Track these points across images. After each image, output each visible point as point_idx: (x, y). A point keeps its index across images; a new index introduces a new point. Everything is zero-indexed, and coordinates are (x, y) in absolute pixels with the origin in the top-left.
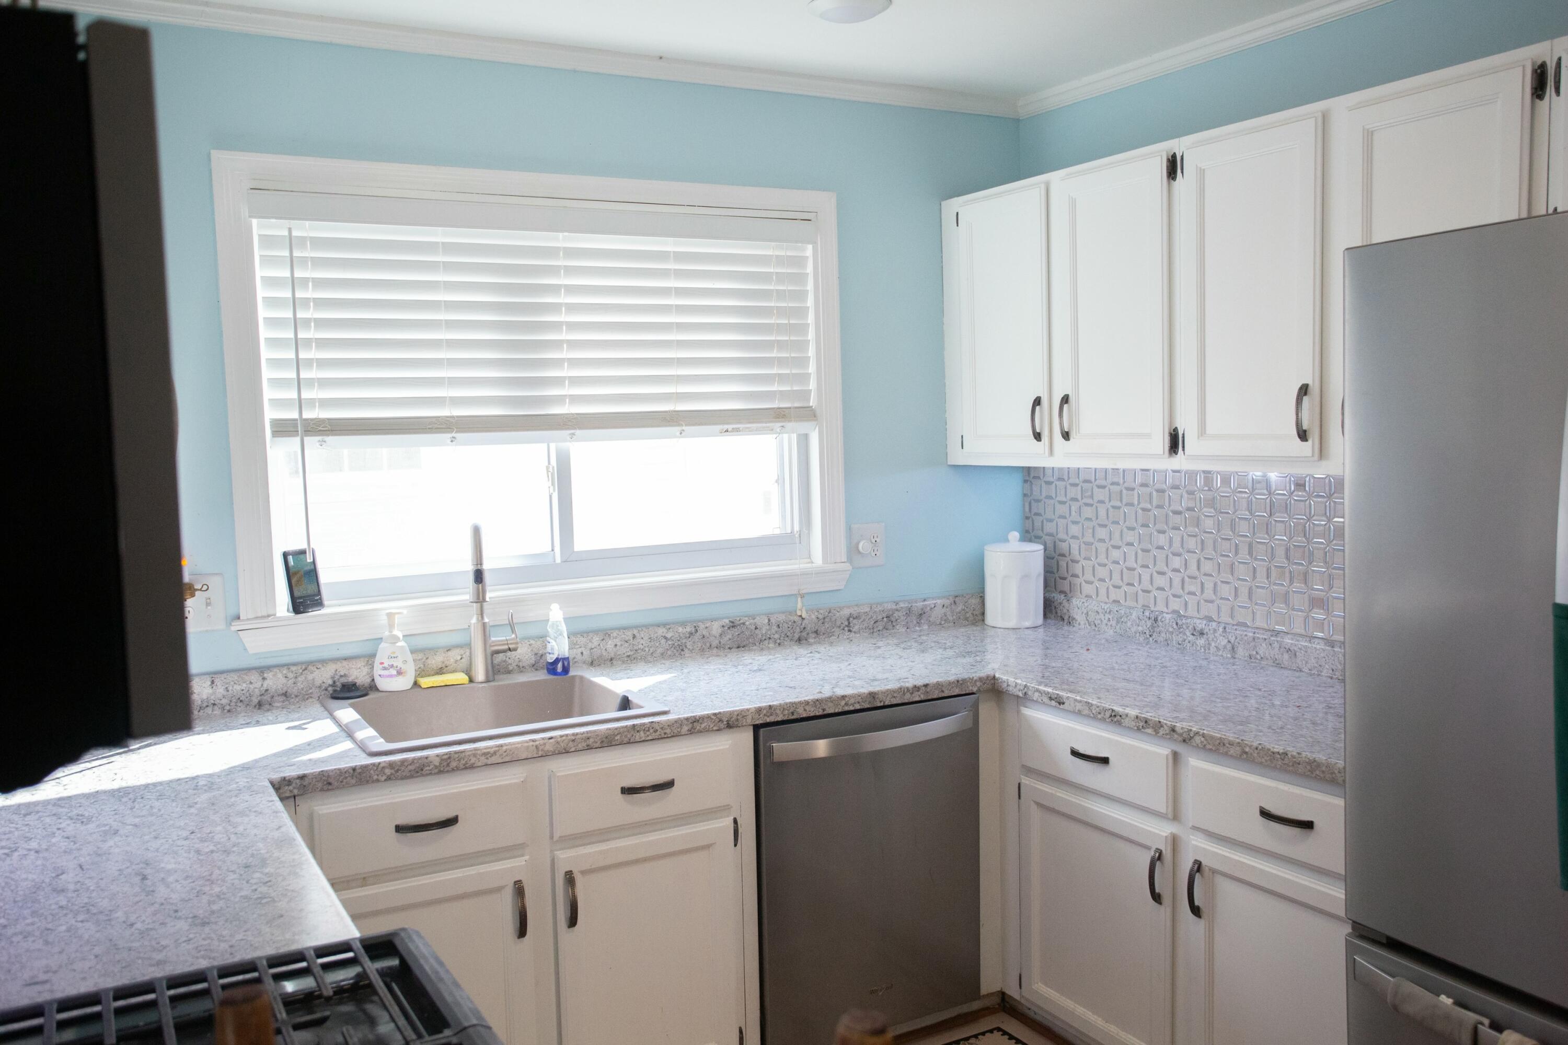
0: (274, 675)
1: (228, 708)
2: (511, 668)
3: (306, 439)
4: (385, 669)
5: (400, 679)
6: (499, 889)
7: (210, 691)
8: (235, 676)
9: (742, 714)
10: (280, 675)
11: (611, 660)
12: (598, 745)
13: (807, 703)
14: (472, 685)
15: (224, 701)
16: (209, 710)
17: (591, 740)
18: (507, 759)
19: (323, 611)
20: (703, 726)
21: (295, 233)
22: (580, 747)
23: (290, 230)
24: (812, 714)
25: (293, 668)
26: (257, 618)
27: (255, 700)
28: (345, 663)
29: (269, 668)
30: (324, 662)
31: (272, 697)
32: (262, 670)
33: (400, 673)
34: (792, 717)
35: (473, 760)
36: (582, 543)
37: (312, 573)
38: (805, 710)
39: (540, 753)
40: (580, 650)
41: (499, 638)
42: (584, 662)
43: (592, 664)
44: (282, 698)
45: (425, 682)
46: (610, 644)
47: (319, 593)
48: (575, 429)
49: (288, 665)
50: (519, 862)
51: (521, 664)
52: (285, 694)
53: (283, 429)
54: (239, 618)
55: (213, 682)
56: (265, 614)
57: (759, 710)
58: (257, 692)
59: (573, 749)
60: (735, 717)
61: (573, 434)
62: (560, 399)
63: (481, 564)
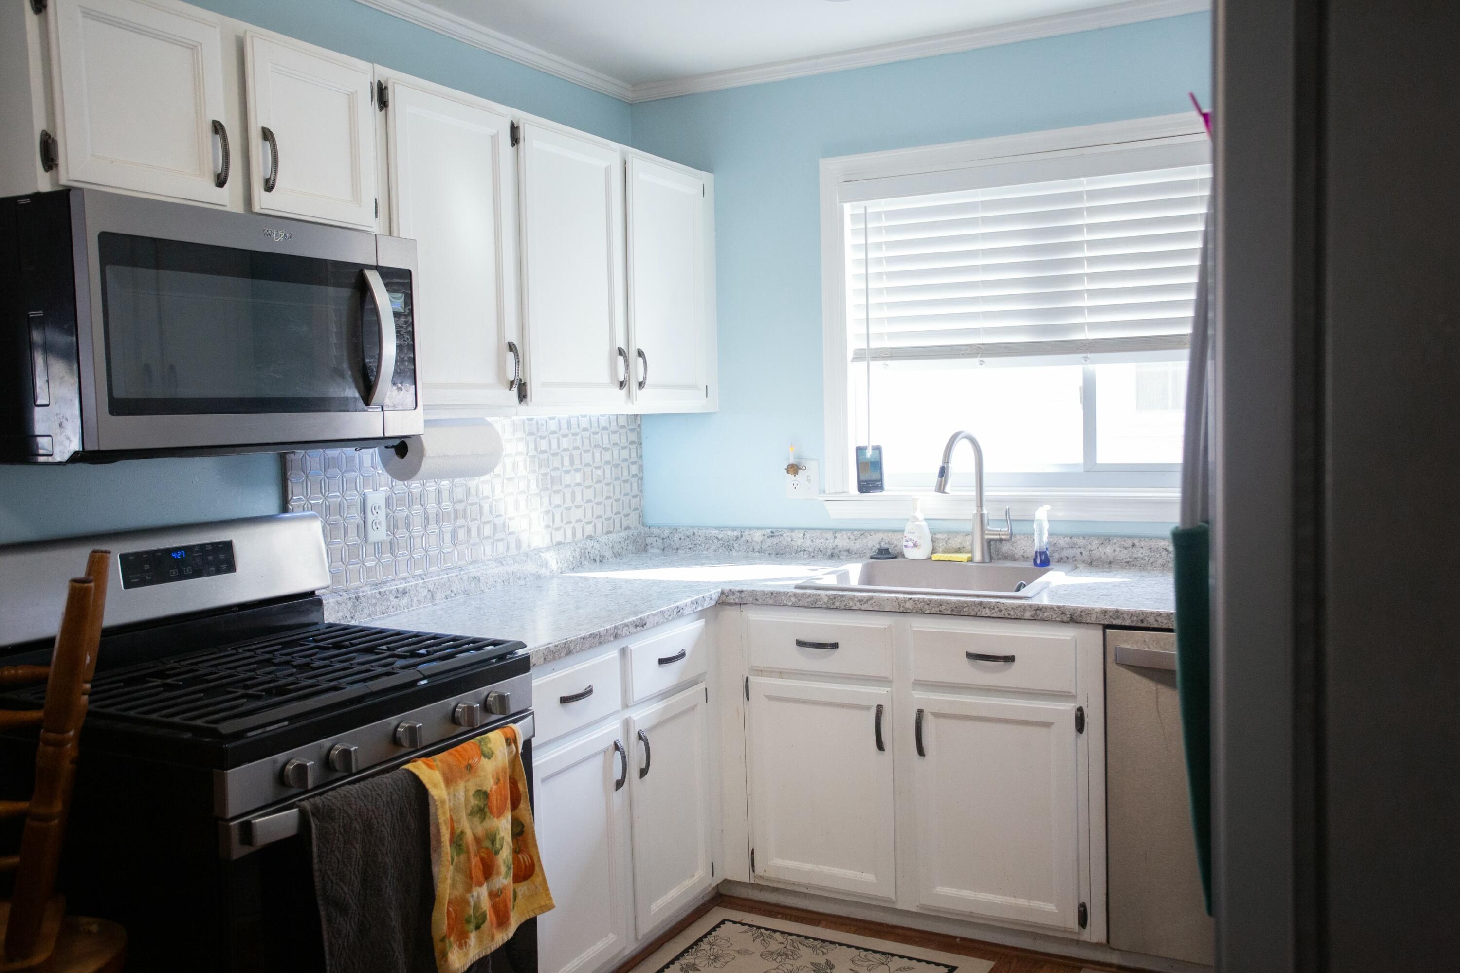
0: (842, 536)
1: (812, 554)
2: (1017, 557)
3: (872, 363)
4: (907, 541)
5: (915, 550)
6: (868, 708)
7: (803, 540)
8: (818, 533)
9: (1087, 612)
10: (845, 536)
11: (1110, 563)
12: (949, 612)
13: (1160, 614)
14: (970, 564)
15: (811, 549)
16: (802, 553)
17: (944, 607)
18: (876, 608)
19: (883, 493)
20: (1046, 615)
21: (869, 210)
22: (933, 611)
23: (866, 208)
24: (1164, 626)
25: (855, 533)
26: (836, 493)
27: (829, 553)
28: (890, 534)
29: (841, 530)
30: (877, 531)
31: (840, 551)
32: (835, 531)
33: (915, 545)
34: (1142, 625)
35: (851, 604)
36: (1105, 456)
37: (877, 464)
38: (1156, 621)
39: (902, 609)
40: (1079, 550)
41: (996, 529)
42: (1083, 562)
43: (1091, 564)
44: (846, 553)
45: (935, 557)
46: (1109, 550)
47: (881, 480)
48: (1087, 353)
49: (852, 531)
50: (883, 691)
51: (1025, 555)
52: (848, 551)
53: (859, 356)
54: (824, 492)
55: (804, 535)
56: (841, 491)
57: (1105, 612)
58: (831, 546)
59: (928, 612)
60: (1079, 612)
61: (1086, 357)
62: (1079, 327)
63: (948, 463)
